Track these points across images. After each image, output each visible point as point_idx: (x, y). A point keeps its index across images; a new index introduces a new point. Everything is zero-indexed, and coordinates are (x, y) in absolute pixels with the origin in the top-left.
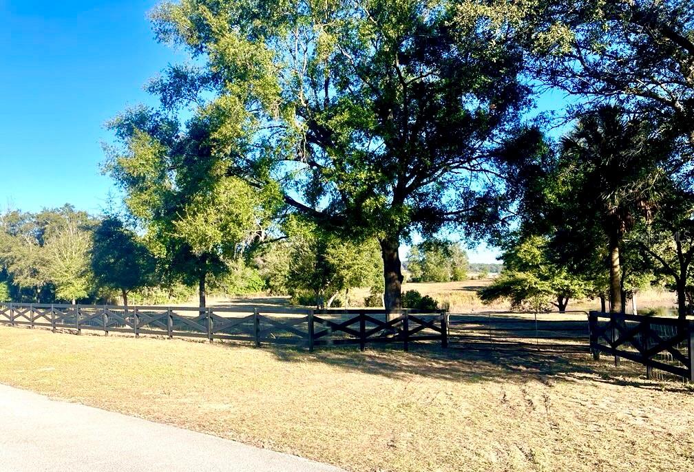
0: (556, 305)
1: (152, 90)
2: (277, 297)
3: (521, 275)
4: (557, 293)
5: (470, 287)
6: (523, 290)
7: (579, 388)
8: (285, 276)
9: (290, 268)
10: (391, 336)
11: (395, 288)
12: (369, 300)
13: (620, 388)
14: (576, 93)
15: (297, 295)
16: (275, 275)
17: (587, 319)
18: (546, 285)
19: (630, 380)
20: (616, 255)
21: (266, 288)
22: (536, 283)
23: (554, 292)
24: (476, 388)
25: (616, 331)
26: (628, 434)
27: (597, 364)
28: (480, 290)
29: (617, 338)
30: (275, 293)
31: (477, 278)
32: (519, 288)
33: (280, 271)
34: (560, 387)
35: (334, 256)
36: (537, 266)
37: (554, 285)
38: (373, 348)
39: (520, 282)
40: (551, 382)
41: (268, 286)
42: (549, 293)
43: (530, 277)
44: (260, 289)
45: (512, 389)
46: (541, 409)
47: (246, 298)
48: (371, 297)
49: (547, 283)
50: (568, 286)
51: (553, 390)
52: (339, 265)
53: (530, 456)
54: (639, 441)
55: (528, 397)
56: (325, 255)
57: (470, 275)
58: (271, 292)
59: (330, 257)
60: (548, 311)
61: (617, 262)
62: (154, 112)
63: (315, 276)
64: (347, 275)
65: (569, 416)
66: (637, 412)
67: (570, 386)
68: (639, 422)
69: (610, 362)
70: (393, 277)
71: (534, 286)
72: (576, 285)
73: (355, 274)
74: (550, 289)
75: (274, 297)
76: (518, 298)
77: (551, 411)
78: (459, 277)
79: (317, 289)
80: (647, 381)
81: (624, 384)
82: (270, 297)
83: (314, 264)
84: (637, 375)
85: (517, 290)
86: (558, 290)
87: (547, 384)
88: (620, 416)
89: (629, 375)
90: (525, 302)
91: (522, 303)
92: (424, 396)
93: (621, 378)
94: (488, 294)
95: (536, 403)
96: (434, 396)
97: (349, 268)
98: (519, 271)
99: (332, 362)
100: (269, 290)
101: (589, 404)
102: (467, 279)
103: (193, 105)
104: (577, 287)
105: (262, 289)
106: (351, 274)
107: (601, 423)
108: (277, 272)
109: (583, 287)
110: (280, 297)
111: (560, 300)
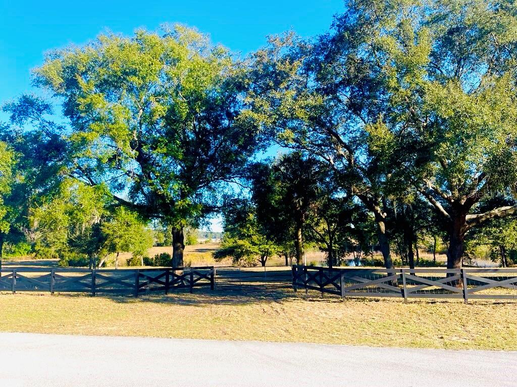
0: (260, 261)
1: (5, 109)
2: (41, 260)
3: (240, 242)
4: (261, 253)
5: (201, 249)
6: (242, 252)
7: (296, 304)
8: (63, 243)
9: (68, 237)
10: (176, 285)
11: (180, 253)
12: (130, 260)
13: (313, 302)
14: (284, 147)
15: (67, 258)
16: (54, 242)
17: (291, 269)
18: (256, 249)
19: (315, 299)
20: (300, 233)
21: (32, 252)
22: (249, 247)
23: (260, 253)
24: (247, 308)
25: (307, 275)
26: (321, 320)
27: (296, 294)
28: (214, 252)
29: (307, 279)
30: (39, 256)
31: (204, 243)
32: (240, 250)
33: (59, 239)
34: (286, 304)
35: (110, 228)
36: (250, 236)
37: (260, 248)
38: (173, 292)
39: (240, 247)
40: (282, 302)
41: (34, 251)
42: (257, 254)
43: (245, 243)
44: (26, 254)
45: (265, 306)
46: (282, 314)
47: (12, 261)
48: (132, 258)
49: (256, 247)
50: (268, 249)
51: (285, 306)
52: (113, 235)
53: (287, 331)
54: (325, 322)
55: (274, 310)
56: (102, 228)
57: (199, 240)
58: (36, 256)
59: (106, 229)
60: (255, 265)
61: (300, 237)
62: (6, 125)
63: (91, 243)
64: (119, 242)
65: (296, 315)
66: (322, 311)
67: (291, 303)
68: (324, 315)
69: (303, 292)
70: (179, 246)
71: (248, 249)
72: (272, 247)
73: (126, 242)
74: (258, 251)
75: (38, 260)
76: (238, 257)
77: (287, 314)
78: (192, 243)
79: (90, 253)
80: (323, 299)
81: (314, 301)
82: (34, 260)
83: (90, 233)
84: (317, 297)
85: (238, 252)
86: (262, 251)
87: (280, 303)
88: (316, 313)
89: (313, 297)
90: (241, 260)
91: (239, 260)
92: (224, 314)
93: (311, 299)
94: (219, 255)
95: (279, 312)
96: (229, 313)
97: (121, 237)
98: (240, 239)
99: (157, 301)
100: (34, 254)
101: (302, 310)
102: (197, 243)
103: (37, 122)
104: (273, 249)
105: (27, 253)
106: (122, 241)
107: (309, 317)
108: (56, 240)
109: (276, 249)
110: (45, 260)
111: (262, 258)
